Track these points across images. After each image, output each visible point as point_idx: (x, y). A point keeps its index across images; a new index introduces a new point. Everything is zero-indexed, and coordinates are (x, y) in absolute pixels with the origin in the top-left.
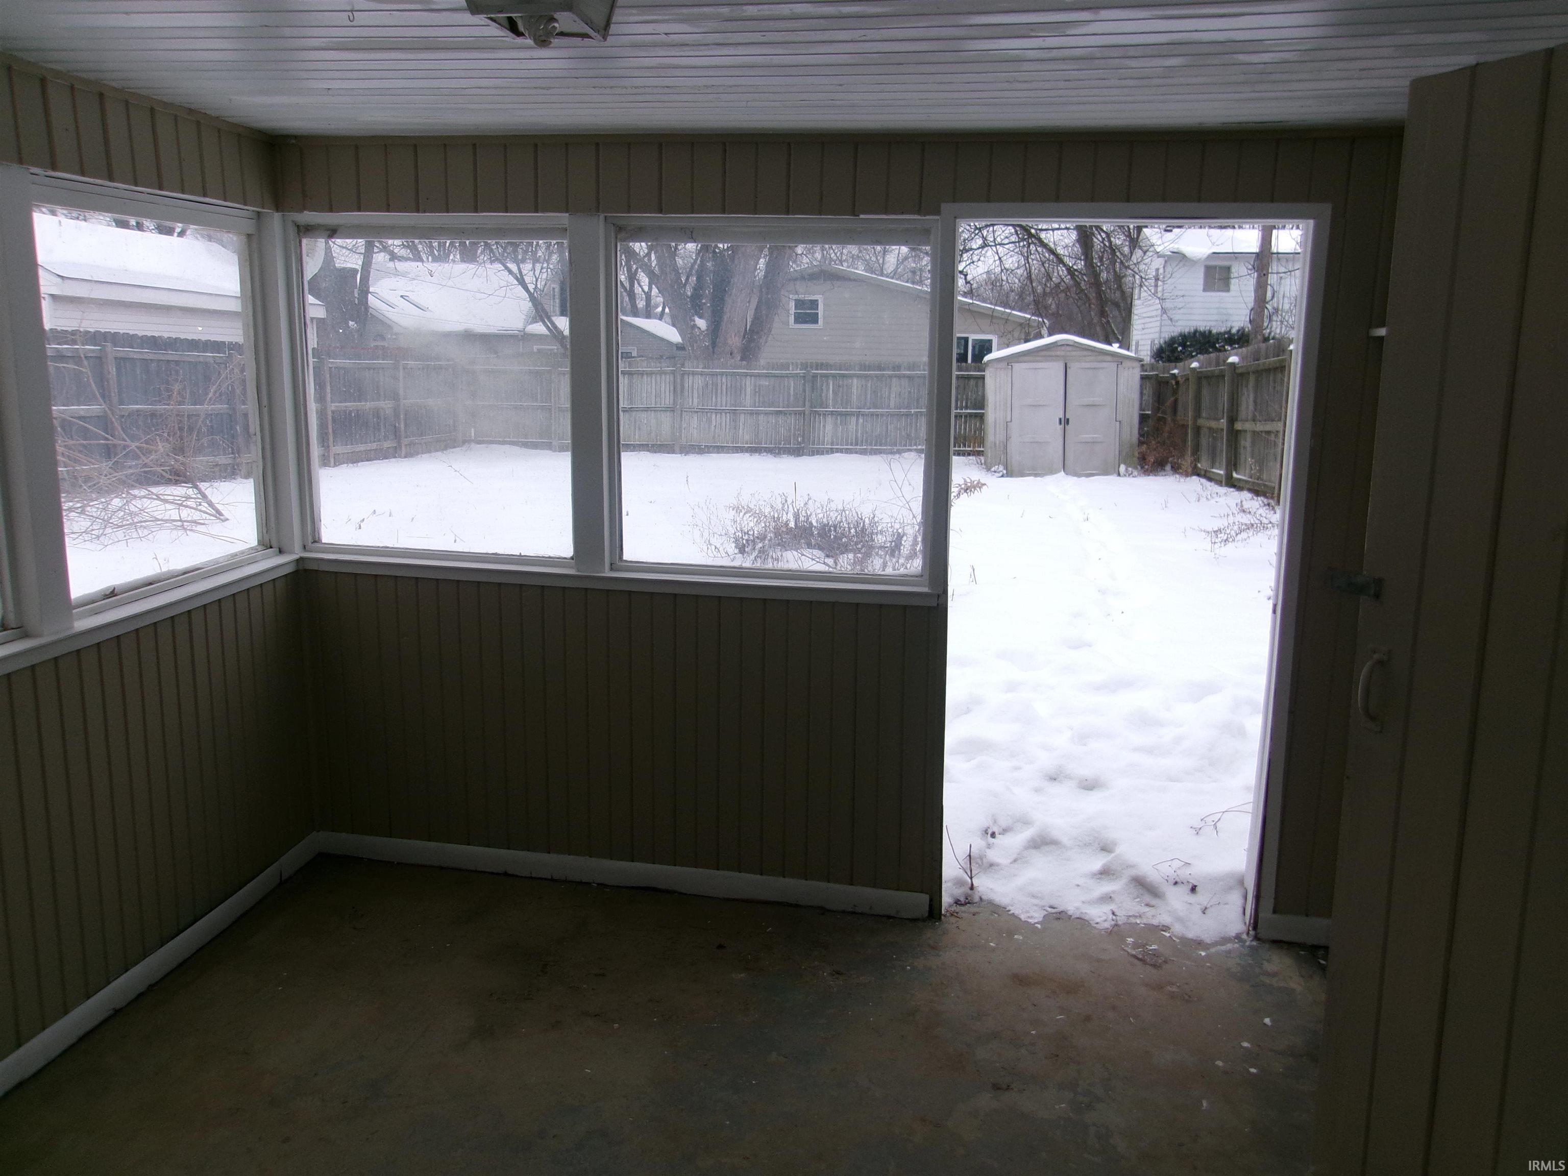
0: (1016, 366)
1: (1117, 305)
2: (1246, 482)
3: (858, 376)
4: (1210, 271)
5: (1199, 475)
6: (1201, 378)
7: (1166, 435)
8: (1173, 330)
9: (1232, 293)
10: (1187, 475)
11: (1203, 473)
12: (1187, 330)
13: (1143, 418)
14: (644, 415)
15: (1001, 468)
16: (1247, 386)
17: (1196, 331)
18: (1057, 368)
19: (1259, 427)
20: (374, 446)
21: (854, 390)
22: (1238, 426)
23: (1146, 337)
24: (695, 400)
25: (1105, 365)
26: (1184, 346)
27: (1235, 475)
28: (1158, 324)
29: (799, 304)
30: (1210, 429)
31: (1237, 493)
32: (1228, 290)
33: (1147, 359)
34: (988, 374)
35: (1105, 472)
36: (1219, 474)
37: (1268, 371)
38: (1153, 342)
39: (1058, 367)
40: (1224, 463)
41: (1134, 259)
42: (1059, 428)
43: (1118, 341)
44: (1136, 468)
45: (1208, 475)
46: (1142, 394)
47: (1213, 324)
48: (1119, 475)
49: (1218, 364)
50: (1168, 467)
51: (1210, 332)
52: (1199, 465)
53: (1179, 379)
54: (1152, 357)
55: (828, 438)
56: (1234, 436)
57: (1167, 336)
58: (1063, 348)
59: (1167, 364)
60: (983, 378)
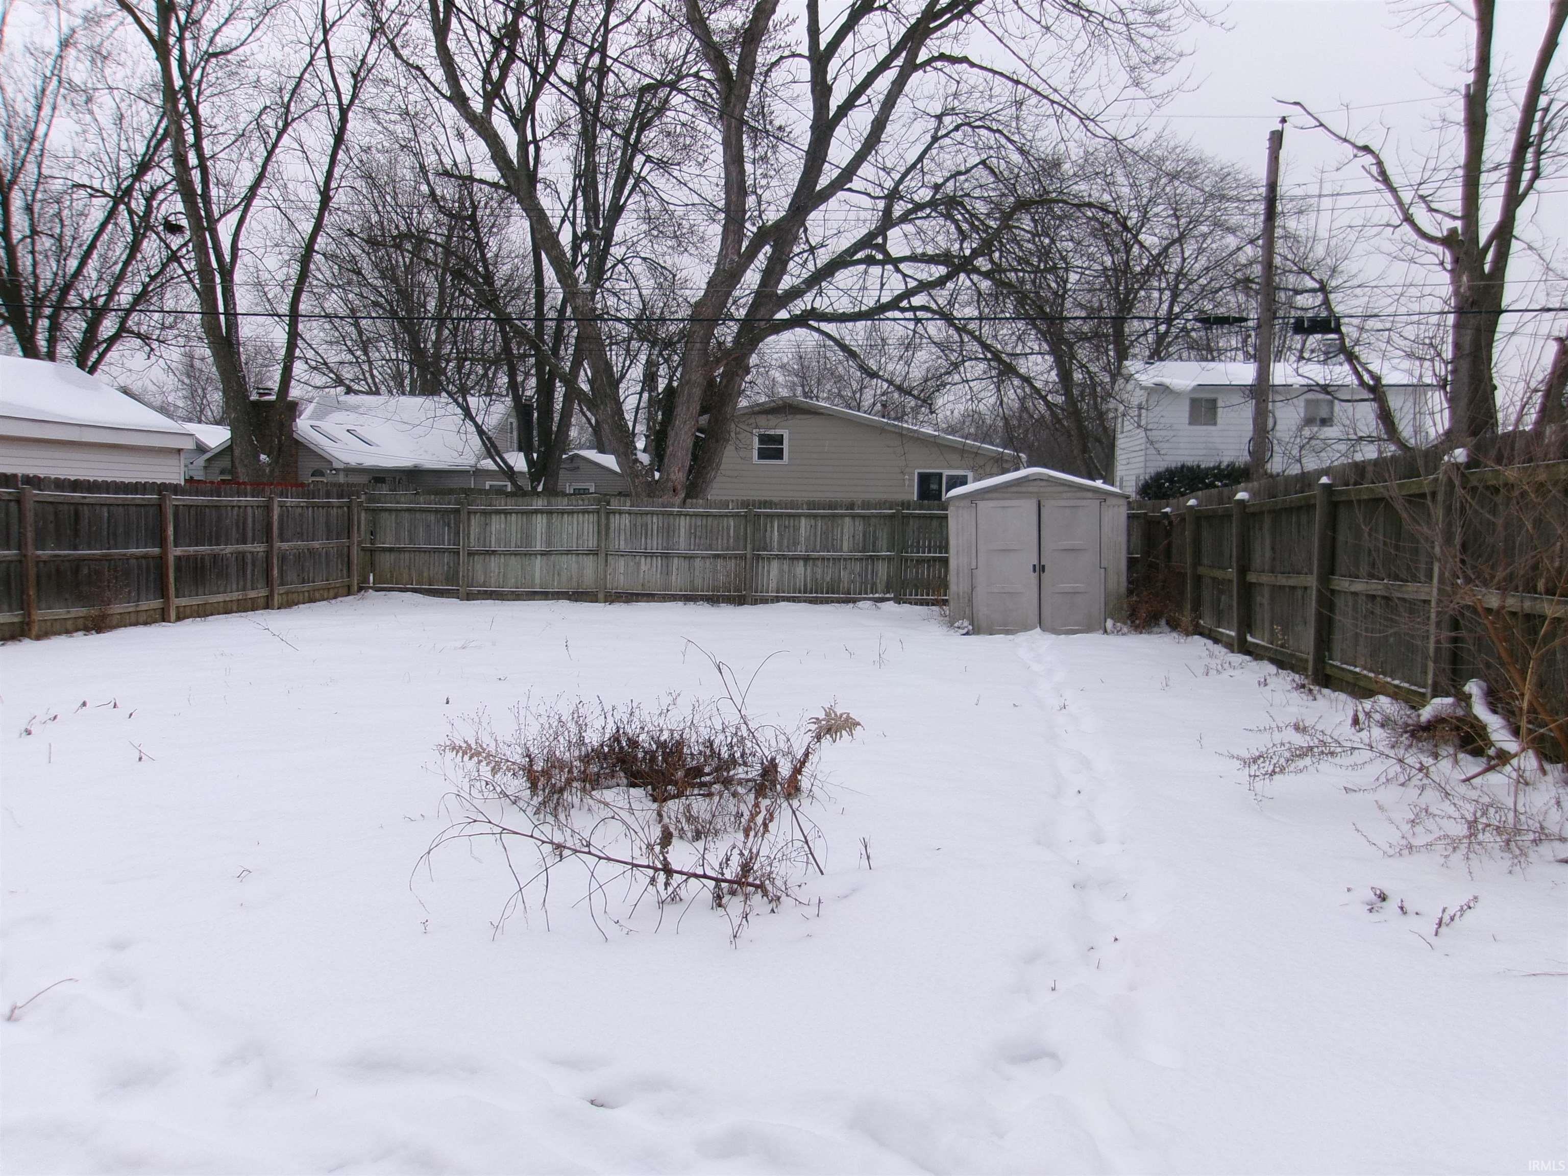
0: (982, 505)
1: (1098, 440)
2: (1266, 648)
3: (808, 516)
4: (1195, 403)
5: (1201, 634)
6: (1199, 517)
7: (1159, 584)
8: (1160, 464)
9: (1219, 427)
10: (1188, 634)
11: (1207, 632)
12: (1173, 465)
13: (1132, 563)
14: (564, 558)
15: (966, 623)
16: (1261, 529)
17: (1183, 466)
18: (1028, 507)
19: (1282, 581)
20: (235, 596)
21: (802, 530)
22: (1252, 578)
23: (1132, 472)
24: (622, 543)
25: (1084, 503)
26: (1171, 481)
27: (1249, 638)
28: (1142, 459)
29: (764, 439)
30: (1214, 579)
31: (1254, 663)
32: (1215, 424)
33: (1133, 496)
34: (951, 512)
35: (1088, 629)
36: (1228, 635)
37: (1289, 510)
38: (1138, 477)
39: (1031, 505)
40: (1235, 620)
41: (1116, 388)
42: (1034, 577)
43: (1101, 477)
44: (1125, 623)
45: (1213, 635)
46: (1129, 535)
47: (1201, 458)
48: (1105, 632)
49: (1221, 502)
50: (1163, 622)
51: (1199, 466)
52: (1202, 622)
53: (1173, 518)
54: (1138, 493)
55: (773, 585)
56: (1247, 591)
57: (1152, 471)
58: (1036, 483)
59: (1157, 502)
60: (946, 517)
